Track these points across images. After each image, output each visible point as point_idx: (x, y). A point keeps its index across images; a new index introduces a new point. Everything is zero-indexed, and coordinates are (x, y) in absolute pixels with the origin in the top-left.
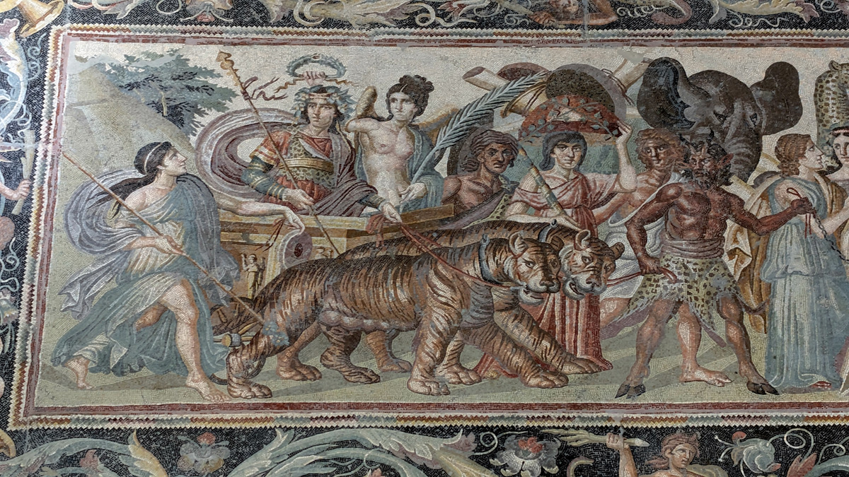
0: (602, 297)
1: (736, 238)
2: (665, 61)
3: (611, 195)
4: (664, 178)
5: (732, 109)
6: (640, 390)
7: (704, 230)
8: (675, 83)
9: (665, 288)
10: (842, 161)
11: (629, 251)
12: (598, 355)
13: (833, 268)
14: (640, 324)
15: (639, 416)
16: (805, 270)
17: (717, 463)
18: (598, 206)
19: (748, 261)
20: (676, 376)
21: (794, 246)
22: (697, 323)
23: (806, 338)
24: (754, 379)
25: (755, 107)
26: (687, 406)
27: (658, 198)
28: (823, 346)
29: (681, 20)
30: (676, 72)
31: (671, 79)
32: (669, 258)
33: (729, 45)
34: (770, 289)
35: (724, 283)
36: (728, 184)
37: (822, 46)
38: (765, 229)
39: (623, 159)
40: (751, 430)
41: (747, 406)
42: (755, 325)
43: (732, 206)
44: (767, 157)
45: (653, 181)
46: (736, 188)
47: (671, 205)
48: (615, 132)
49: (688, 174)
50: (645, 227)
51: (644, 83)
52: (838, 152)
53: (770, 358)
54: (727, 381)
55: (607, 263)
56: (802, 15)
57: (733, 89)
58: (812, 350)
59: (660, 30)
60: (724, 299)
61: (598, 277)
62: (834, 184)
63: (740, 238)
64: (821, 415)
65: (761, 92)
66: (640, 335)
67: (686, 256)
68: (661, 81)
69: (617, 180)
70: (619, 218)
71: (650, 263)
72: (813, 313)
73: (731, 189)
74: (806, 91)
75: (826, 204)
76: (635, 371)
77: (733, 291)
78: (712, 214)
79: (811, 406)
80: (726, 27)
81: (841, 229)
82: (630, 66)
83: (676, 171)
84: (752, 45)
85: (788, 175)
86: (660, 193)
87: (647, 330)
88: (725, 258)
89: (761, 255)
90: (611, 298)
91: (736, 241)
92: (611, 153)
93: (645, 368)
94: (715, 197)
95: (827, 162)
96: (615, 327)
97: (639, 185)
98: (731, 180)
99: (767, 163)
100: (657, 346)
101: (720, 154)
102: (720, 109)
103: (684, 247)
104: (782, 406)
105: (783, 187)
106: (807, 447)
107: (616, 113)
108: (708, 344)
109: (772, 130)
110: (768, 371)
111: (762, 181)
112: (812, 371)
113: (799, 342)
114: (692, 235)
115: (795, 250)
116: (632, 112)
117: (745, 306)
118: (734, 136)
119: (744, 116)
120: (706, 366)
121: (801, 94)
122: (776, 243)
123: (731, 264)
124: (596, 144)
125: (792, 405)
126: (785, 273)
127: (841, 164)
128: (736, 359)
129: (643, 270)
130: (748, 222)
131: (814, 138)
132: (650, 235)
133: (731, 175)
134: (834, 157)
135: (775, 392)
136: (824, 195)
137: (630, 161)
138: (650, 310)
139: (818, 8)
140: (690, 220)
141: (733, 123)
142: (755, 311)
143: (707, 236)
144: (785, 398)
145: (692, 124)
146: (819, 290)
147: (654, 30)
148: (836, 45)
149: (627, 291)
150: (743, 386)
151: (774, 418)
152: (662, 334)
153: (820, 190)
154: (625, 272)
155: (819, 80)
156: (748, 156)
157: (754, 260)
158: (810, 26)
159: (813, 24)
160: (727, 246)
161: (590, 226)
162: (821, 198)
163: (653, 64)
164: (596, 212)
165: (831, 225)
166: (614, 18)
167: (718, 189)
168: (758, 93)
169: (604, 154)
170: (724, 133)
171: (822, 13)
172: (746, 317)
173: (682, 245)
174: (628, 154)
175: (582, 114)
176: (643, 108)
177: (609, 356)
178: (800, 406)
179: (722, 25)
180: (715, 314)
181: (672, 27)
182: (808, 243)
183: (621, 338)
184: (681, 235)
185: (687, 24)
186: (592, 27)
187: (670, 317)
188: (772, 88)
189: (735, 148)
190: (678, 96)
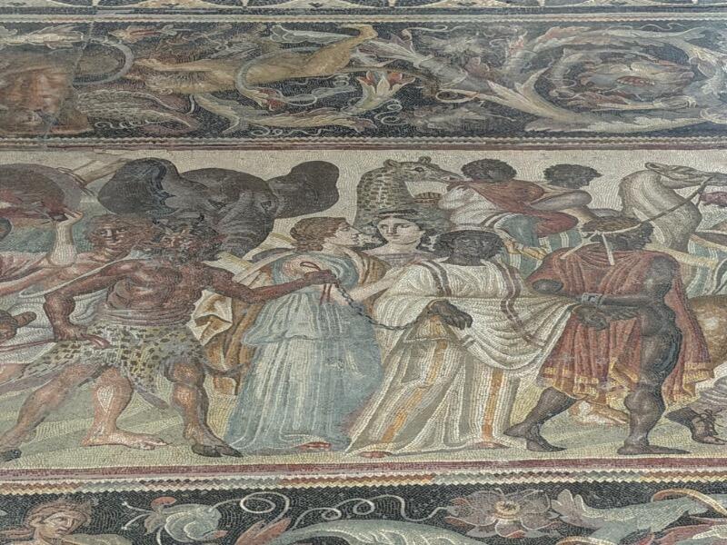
2: (150, 161)
3: (34, 270)
4: (118, 255)
5: (235, 198)
6: (12, 455)
7: (166, 300)
8: (160, 178)
9: (88, 353)
10: (389, 238)
13: (357, 333)
17: (118, 532)
19: (226, 327)
20: (78, 439)
21: (301, 312)
22: (128, 386)
23: (300, 398)
25: (270, 196)
27: (103, 273)
28: (326, 407)
30: (163, 169)
31: (155, 174)
32: (103, 325)
34: (254, 352)
35: (182, 347)
36: (214, 259)
37: (376, 149)
38: (259, 298)
39: (62, 240)
41: (186, 470)
42: (220, 387)
43: (215, 278)
44: (278, 236)
45: (100, 258)
46: (225, 262)
47: (122, 278)
48: (58, 217)
49: (155, 251)
50: (75, 298)
52: (383, 231)
53: (238, 419)
54: (161, 444)
56: (353, 127)
58: (307, 410)
59: (150, 138)
60: (179, 363)
62: (373, 258)
63: (218, 306)
65: (282, 185)
66: (31, 399)
67: (130, 324)
68: (140, 176)
69: (47, 257)
70: (38, 290)
71: (71, 331)
72: (317, 374)
74: (347, 183)
75: (358, 275)
77: (195, 355)
78: (181, 285)
79: (294, 468)
80: (246, 136)
82: (99, 165)
83: (139, 249)
84: (278, 149)
85: (306, 251)
87: (45, 394)
88: (192, 325)
89: (247, 321)
91: (211, 307)
92: (45, 235)
93: (29, 432)
94: (191, 271)
95: (366, 239)
97: (79, 261)
99: (277, 242)
100: (55, 410)
102: (219, 198)
103: (130, 315)
104: (245, 468)
105: (296, 261)
106: (276, 513)
107: (65, 202)
108: (139, 406)
109: (286, 214)
110: (231, 433)
111: (264, 257)
112: (305, 431)
113: (287, 403)
114: (146, 304)
115: (303, 316)
116: (89, 201)
117: (210, 369)
118: (233, 219)
119: (252, 203)
121: (339, 185)
122: (273, 310)
123: (198, 330)
124: (25, 227)
126: (281, 338)
127: (385, 242)
128: (182, 421)
129: (58, 337)
130: (234, 292)
132: (80, 305)
133: (219, 252)
134: (378, 236)
135: (238, 454)
137: (71, 241)
138: (56, 375)
140: (146, 292)
141: (234, 209)
142: (224, 374)
143: (167, 305)
144: (251, 460)
145: (174, 210)
146: (331, 352)
147: (141, 138)
149: (26, 357)
150: (185, 449)
151: (227, 482)
152: (68, 397)
153: (352, 264)
154: (28, 339)
155: (368, 174)
156: (250, 236)
157: (236, 325)
158: (362, 134)
159: (368, 133)
160: (197, 313)
162: (350, 270)
163: (132, 163)
165: (361, 293)
166: (88, 130)
167: (196, 264)
168: (277, 186)
169: (35, 236)
171: (382, 126)
172: (209, 379)
173: (127, 313)
174: (70, 236)
175: (13, 203)
176: (106, 198)
178: (274, 468)
179: (239, 134)
180: (159, 377)
181: (169, 136)
182: (322, 310)
184: (129, 304)
188: (298, 181)
189: (232, 229)
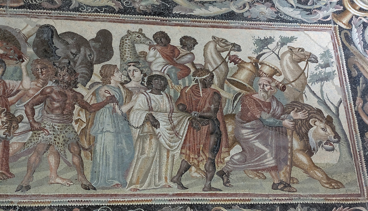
0: (11, 142)
1: (79, 114)
2: (48, 26)
3: (18, 91)
4: (45, 83)
5: (79, 51)
6: (28, 188)
7: (64, 110)
8: (52, 37)
9: (43, 137)
10: (132, 78)
11: (26, 119)
12: (8, 170)
13: (125, 130)
14: (30, 155)
15: (27, 201)
16: (112, 130)
18: (11, 96)
19: (85, 125)
20: (47, 181)
21: (107, 118)
22: (58, 155)
23: (111, 163)
24: (85, 183)
25: (91, 50)
26: (51, 196)
27: (41, 93)
28: (119, 167)
29: (56, 6)
30: (52, 32)
31: (50, 35)
32: (46, 123)
33: (79, 20)
34: (95, 139)
35: (72, 135)
36: (76, 87)
37: (124, 23)
38: (93, 110)
39: (25, 74)
40: (82, 208)
41: (80, 196)
42: (86, 156)
43: (78, 98)
44: (96, 75)
45: (39, 85)
46: (80, 89)
47: (48, 97)
48: (21, 60)
49: (57, 82)
50: (34, 107)
51: (37, 36)
52: (129, 74)
53: (93, 172)
54: (72, 183)
55: (14, 125)
56: (115, 7)
57: (80, 41)
58: (113, 169)
59: (45, 11)
60: (72, 143)
61: (9, 132)
62: (127, 89)
63: (81, 114)
64: (116, 200)
65: (94, 43)
66: (29, 161)
67: (54, 122)
68: (45, 36)
69: (21, 84)
70: (21, 103)
71: (36, 126)
72: (115, 151)
73: (77, 90)
74: (116, 44)
75: (123, 99)
76: (26, 178)
77: (77, 140)
78: (68, 102)
79: (112, 195)
80: (78, 11)
81: (130, 111)
82: (30, 28)
83: (51, 80)
84: (90, 21)
85: (106, 84)
86: (42, 91)
87: (33, 158)
88: (74, 123)
89: (90, 122)
90: (15, 143)
91: (79, 115)
92: (18, 70)
93: (31, 177)
94: (70, 94)
95: (124, 78)
96: (17, 157)
97: (32, 87)
98: (78, 85)
99: (96, 78)
100: (37, 166)
101: (73, 73)
102: (74, 51)
103: (53, 118)
104: (98, 196)
105: (103, 90)
107: (22, 51)
108: (63, 165)
109: (99, 62)
110: (92, 179)
111: (93, 87)
112: (113, 179)
113: (107, 165)
114: (57, 112)
115: (108, 120)
116: (30, 50)
117: (82, 147)
118: (80, 64)
119: (85, 55)
120: (61, 176)
121: (113, 45)
122: (98, 116)
123: (76, 127)
124: (11, 66)
125: (102, 195)
126: (102, 132)
127: (131, 80)
128: (76, 173)
129: (32, 129)
130: (85, 106)
131: (119, 67)
132: (36, 111)
133: (78, 83)
134: (128, 76)
135: (95, 189)
136: (122, 94)
137: (28, 75)
138: (35, 149)
139: (122, 4)
140: (57, 105)
141: (80, 58)
142: (87, 150)
143: (65, 112)
144: (99, 192)
145: (60, 57)
146: (118, 139)
147: (42, 11)
148: (130, 23)
149: (24, 139)
150: (79, 186)
151: (93, 202)
152: (40, 160)
153: (121, 92)
154: (23, 129)
155: (122, 39)
156: (87, 74)
157: (87, 125)
158: (118, 12)
159: (120, 12)
160: (75, 118)
161: (6, 106)
162: (121, 95)
163: (41, 27)
164: (10, 99)
165: (125, 109)
166: (22, 4)
167: (71, 90)
168: (92, 44)
169: (15, 71)
170: (75, 63)
171: (124, 7)
172: (82, 152)
173: (52, 116)
174: (27, 71)
175: (4, 50)
176: (35, 49)
177: (13, 171)
178: (106, 195)
179: (76, 10)
180: (67, 151)
181: (51, 9)
182: (114, 117)
183: (20, 162)
184: (52, 112)
185: (59, 9)
186: (11, 7)
187: (45, 152)
188: (100, 42)
189: (80, 70)
190: (53, 43)
